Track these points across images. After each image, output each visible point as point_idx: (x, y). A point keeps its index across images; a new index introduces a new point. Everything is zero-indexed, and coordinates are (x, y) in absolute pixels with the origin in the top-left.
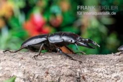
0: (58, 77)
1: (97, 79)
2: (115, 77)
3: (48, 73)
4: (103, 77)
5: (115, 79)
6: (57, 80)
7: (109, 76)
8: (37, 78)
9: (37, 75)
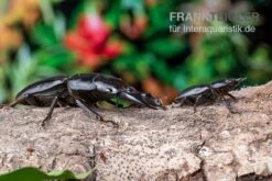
0: (52, 158)
1: (130, 158)
2: (166, 153)
3: (32, 151)
4: (141, 154)
5: (167, 156)
6: (51, 162)
7: (155, 151)
8: (11, 161)
9: (10, 156)
